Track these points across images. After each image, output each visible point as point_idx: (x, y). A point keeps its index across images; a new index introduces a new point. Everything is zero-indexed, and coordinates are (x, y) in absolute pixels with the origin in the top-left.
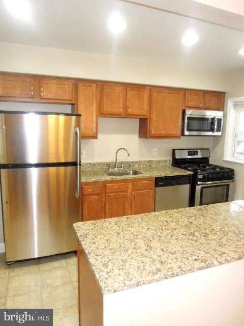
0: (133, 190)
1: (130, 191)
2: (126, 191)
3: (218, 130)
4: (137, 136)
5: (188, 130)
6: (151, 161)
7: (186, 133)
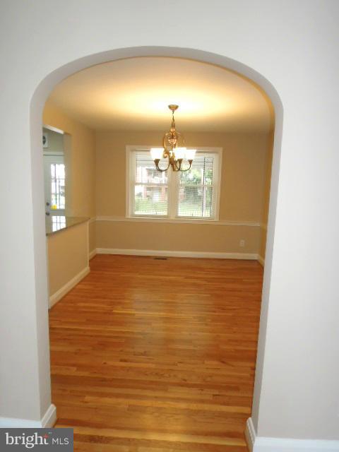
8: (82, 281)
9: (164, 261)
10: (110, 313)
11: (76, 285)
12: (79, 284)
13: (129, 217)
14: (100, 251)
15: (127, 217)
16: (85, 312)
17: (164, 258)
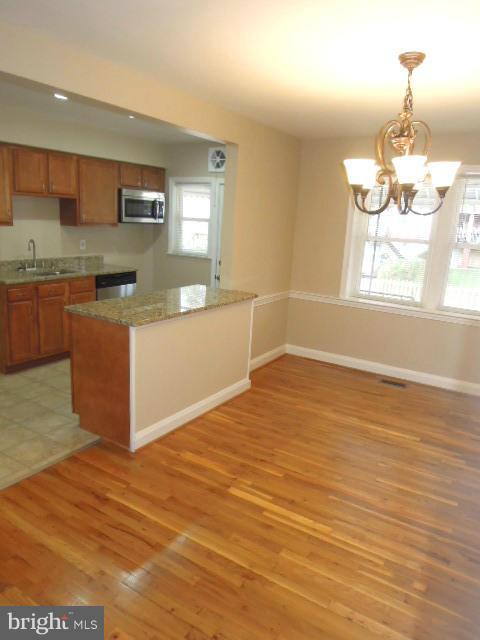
0: (71, 293)
1: (67, 294)
2: (63, 294)
3: (161, 217)
4: (58, 222)
5: (127, 215)
6: (79, 258)
7: (125, 219)
8: (225, 404)
9: (400, 389)
10: (220, 492)
11: (210, 412)
12: (217, 409)
13: (347, 297)
14: (290, 349)
15: (341, 297)
16: (182, 477)
17: (401, 384)
